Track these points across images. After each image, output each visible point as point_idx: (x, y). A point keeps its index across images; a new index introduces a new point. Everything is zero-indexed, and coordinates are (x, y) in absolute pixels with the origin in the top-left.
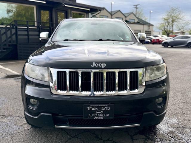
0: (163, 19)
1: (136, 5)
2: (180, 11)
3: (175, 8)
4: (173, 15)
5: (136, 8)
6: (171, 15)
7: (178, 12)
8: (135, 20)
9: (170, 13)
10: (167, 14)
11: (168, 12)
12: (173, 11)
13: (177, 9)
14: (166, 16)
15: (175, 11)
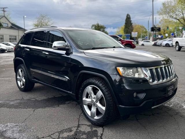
0: (34, 25)
1: (4, 8)
2: (49, 18)
3: (44, 15)
4: (42, 21)
5: (4, 11)
6: (41, 21)
7: (47, 19)
8: (8, 24)
9: (39, 19)
10: (37, 20)
11: (38, 18)
12: (42, 18)
13: (46, 17)
14: (36, 22)
15: (44, 18)
